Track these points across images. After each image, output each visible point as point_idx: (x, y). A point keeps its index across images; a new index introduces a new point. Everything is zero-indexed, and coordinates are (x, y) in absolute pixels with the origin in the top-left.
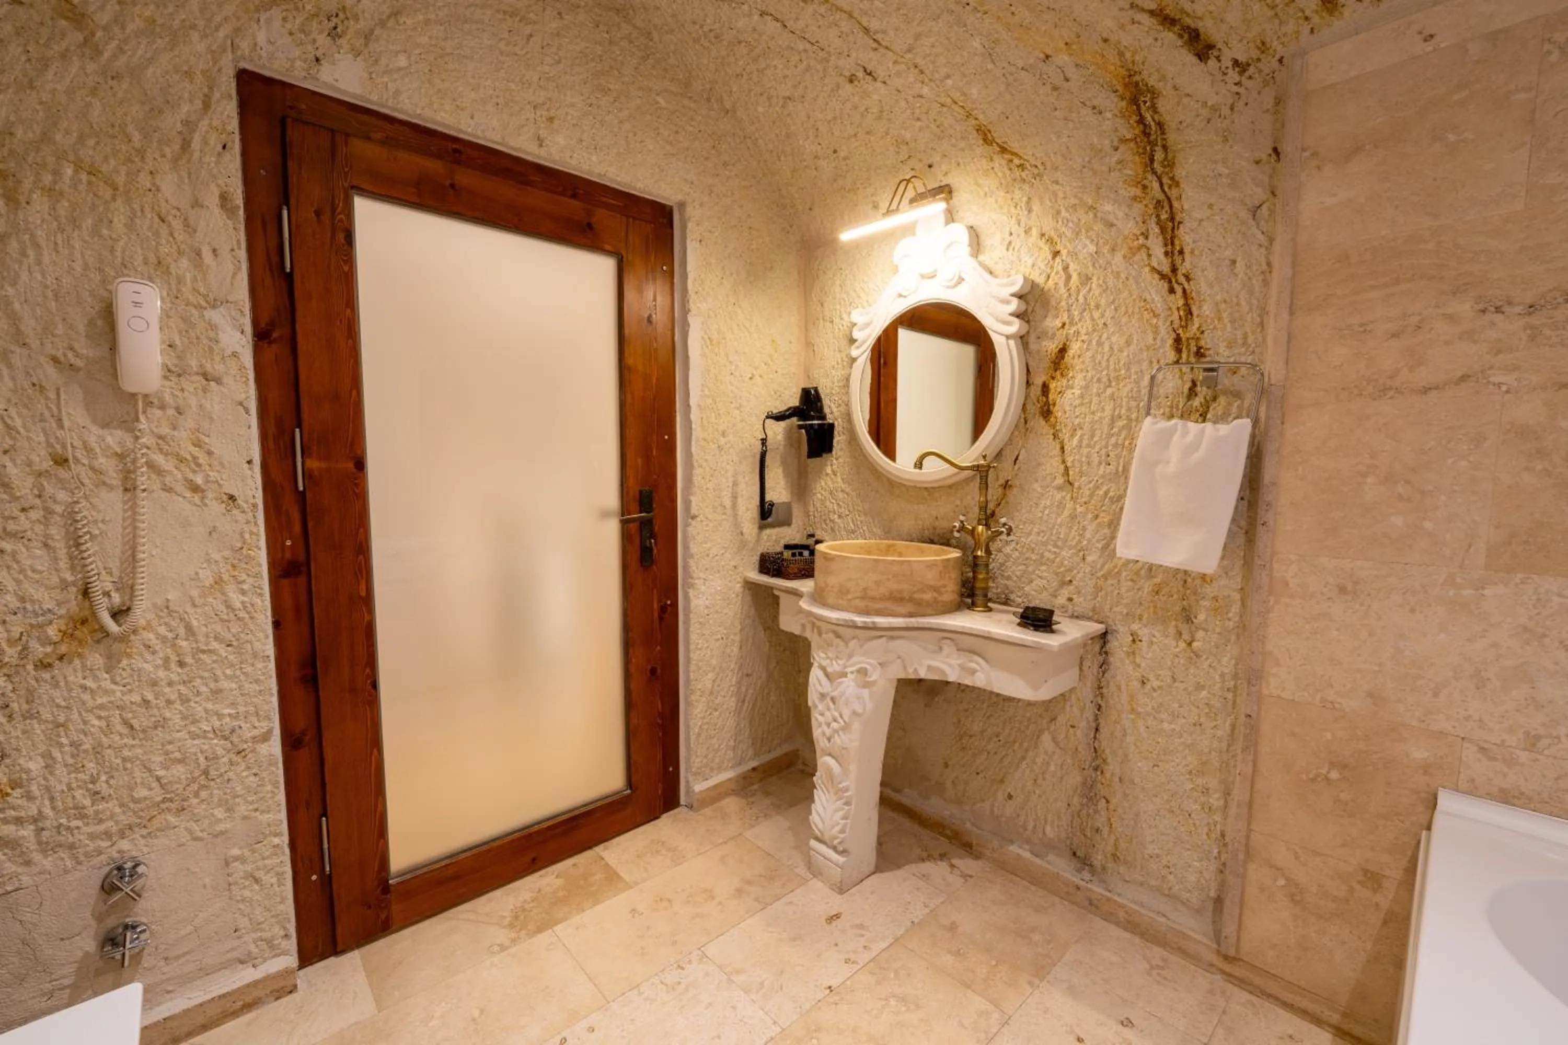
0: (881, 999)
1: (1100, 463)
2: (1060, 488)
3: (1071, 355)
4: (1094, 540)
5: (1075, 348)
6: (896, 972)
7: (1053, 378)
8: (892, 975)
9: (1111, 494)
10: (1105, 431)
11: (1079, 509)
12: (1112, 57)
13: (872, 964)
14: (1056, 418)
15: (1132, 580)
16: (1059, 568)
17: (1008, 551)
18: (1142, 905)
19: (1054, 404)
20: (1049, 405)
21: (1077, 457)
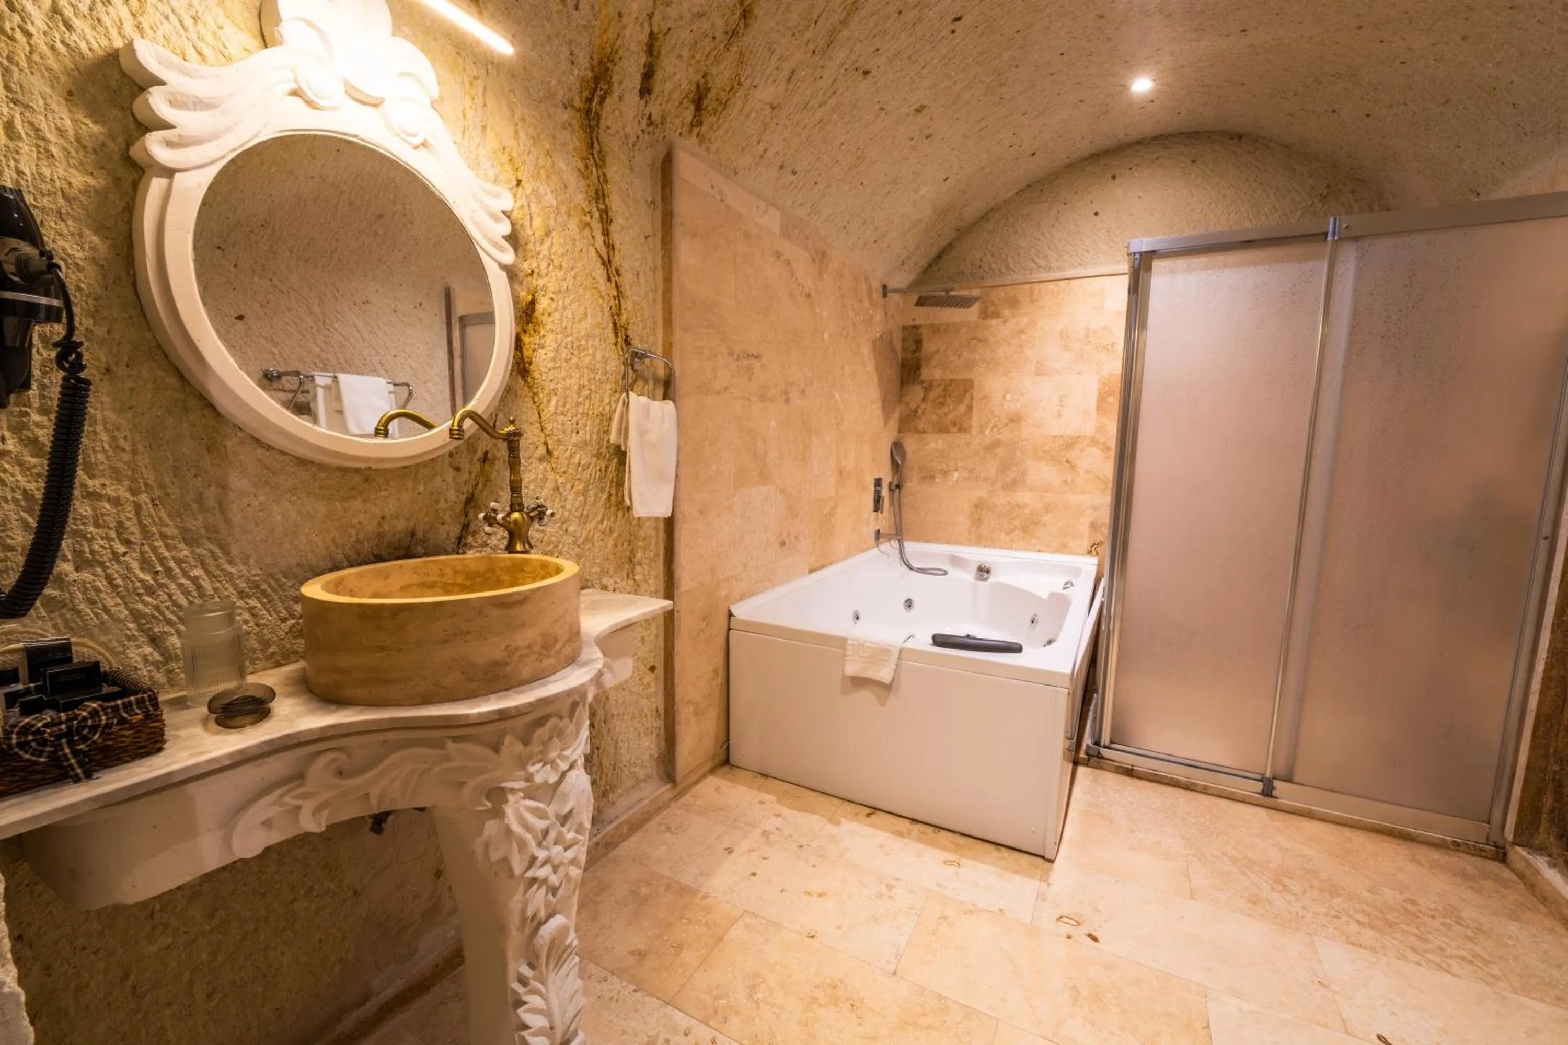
0: (758, 1008)
1: (572, 432)
2: (541, 459)
3: (541, 311)
4: (574, 510)
5: (543, 304)
6: (717, 998)
7: (525, 332)
8: (723, 1001)
9: (583, 462)
10: (575, 400)
11: (561, 480)
12: (611, 34)
13: (711, 1023)
14: (533, 378)
15: (602, 540)
16: (549, 545)
17: (495, 542)
18: (630, 808)
19: (530, 363)
20: (524, 363)
21: (555, 425)
